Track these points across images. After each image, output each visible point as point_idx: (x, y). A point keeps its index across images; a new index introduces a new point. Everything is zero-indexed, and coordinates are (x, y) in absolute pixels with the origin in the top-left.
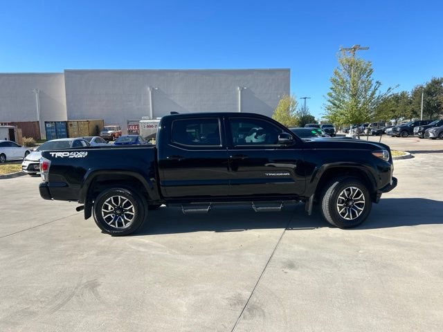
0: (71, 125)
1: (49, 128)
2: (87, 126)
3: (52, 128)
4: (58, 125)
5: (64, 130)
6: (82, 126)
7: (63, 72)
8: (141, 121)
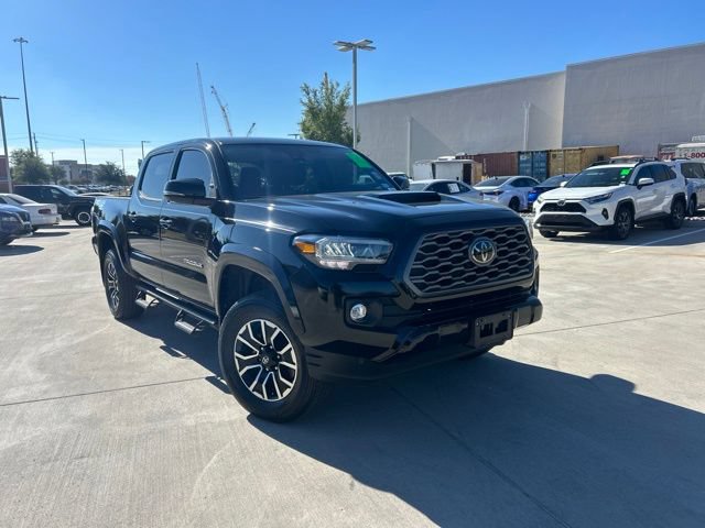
0: (555, 156)
1: (523, 162)
2: (578, 157)
3: (526, 162)
4: (537, 157)
5: (543, 164)
6: (570, 157)
7: (564, 69)
8: (681, 146)
